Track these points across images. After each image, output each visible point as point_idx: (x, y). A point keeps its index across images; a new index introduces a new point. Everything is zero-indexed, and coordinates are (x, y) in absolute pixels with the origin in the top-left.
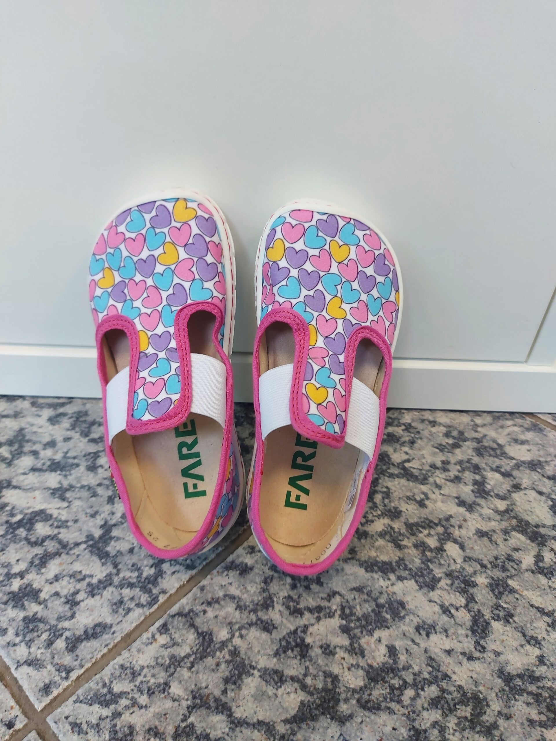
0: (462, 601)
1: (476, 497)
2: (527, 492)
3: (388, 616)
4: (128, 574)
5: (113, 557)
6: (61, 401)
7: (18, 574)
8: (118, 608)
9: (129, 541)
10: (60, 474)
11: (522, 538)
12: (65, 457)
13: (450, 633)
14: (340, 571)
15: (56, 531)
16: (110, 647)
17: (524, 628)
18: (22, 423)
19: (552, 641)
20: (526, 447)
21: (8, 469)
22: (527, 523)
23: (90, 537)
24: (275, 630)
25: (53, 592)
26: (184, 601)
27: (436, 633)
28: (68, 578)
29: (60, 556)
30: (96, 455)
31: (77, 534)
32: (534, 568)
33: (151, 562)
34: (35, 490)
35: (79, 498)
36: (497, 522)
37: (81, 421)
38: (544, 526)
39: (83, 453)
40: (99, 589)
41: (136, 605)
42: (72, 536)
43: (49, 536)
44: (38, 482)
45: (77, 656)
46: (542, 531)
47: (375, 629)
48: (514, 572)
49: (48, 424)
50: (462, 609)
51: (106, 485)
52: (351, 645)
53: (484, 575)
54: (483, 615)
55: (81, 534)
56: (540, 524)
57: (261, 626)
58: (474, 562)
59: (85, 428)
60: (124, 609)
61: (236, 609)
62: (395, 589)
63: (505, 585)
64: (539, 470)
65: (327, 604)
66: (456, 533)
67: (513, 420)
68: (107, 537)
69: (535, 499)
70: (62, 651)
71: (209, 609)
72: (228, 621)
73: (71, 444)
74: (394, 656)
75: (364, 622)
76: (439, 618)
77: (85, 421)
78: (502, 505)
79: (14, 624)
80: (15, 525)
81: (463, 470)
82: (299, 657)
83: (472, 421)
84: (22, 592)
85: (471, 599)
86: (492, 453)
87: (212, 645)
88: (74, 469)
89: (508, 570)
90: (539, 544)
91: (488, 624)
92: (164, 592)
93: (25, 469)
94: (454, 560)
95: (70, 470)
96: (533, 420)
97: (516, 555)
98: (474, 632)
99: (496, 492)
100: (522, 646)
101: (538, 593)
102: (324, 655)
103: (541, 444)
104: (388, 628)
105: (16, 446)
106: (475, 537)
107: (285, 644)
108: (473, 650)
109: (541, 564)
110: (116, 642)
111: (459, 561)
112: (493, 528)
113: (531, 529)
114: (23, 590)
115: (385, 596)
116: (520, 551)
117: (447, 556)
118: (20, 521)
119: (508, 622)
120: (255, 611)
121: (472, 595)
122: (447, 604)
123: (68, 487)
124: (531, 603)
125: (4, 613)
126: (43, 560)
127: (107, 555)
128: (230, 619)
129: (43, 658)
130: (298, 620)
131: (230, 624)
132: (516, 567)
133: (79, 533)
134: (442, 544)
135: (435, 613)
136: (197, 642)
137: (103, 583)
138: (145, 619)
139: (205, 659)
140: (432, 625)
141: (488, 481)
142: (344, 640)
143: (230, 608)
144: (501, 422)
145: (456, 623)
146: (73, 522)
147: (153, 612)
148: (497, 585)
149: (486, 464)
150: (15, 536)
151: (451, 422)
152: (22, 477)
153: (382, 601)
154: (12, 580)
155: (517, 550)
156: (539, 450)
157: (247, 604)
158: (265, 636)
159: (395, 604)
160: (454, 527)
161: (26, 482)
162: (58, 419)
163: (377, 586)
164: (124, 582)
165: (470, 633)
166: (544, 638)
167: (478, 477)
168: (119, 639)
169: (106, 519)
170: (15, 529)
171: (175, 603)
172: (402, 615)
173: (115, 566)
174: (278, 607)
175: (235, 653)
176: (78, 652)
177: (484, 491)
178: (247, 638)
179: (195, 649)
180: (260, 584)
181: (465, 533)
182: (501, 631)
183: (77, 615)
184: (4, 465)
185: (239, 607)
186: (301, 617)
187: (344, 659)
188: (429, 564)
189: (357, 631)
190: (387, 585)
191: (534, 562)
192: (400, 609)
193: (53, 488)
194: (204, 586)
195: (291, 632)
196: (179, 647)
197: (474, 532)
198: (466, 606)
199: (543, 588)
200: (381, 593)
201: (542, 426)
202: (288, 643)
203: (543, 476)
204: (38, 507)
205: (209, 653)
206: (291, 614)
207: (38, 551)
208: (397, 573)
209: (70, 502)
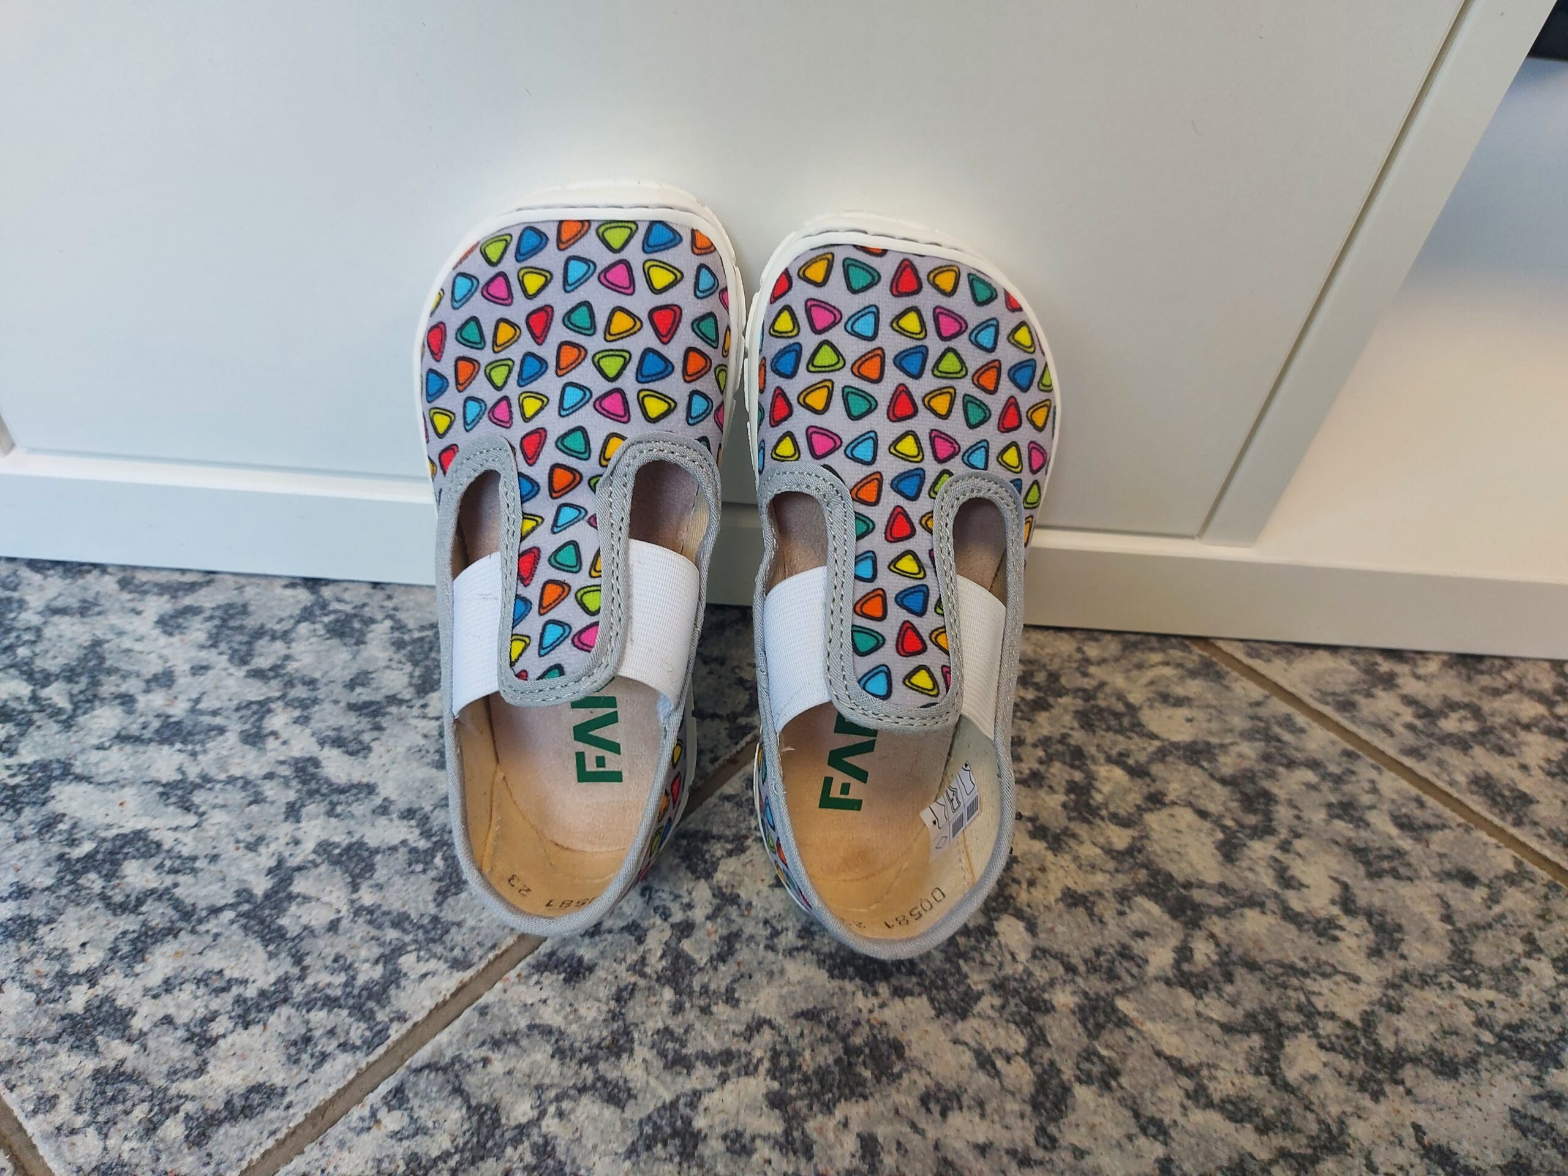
0: (1020, 1042)
1: (1070, 819)
2: (1177, 811)
3: (867, 1074)
4: (324, 978)
5: (293, 940)
6: (189, 578)
7: (83, 975)
8: (299, 1052)
9: (330, 904)
10: (180, 751)
11: (1155, 909)
12: (193, 710)
13: (989, 1109)
14: (777, 976)
15: (169, 880)
16: (280, 1136)
17: (1138, 1101)
18: (98, 627)
19: (1189, 1127)
20: (1184, 712)
21: (64, 736)
22: (1169, 878)
23: (244, 894)
24: (632, 1101)
25: (160, 1015)
26: (443, 1037)
27: (961, 1108)
28: (194, 987)
29: (176, 936)
30: (263, 708)
31: (216, 887)
32: (1170, 975)
33: (377, 951)
34: (123, 787)
35: (224, 806)
36: (1108, 876)
37: (231, 628)
38: (1201, 885)
39: (235, 702)
40: (260, 1011)
41: (340, 1045)
42: (204, 892)
43: (153, 891)
44: (131, 768)
45: (209, 1155)
46: (1197, 895)
47: (839, 1100)
48: (1129, 981)
49: (157, 632)
50: (1019, 1059)
51: (284, 777)
52: (787, 1133)
53: (1069, 988)
54: (1059, 1071)
55: (223, 887)
56: (1193, 880)
57: (604, 1092)
58: (1052, 960)
59: (241, 643)
60: (312, 1056)
61: (553, 1056)
62: (887, 1014)
63: (1109, 1010)
64: (1205, 764)
65: (744, 1046)
66: (1023, 896)
67: (1163, 650)
68: (282, 895)
69: (1189, 826)
70: (177, 1145)
71: (496, 1056)
72: (534, 1082)
73: (206, 681)
74: (873, 1156)
75: (816, 1086)
76: (970, 1077)
77: (241, 628)
78: (1120, 838)
79: (73, 1086)
80: (79, 866)
81: (1048, 761)
82: (677, 1159)
83: (1079, 650)
84: (92, 1016)
85: (1038, 1039)
86: (1113, 723)
87: (498, 1133)
88: (213, 738)
89: (1119, 978)
90: (1186, 924)
91: (1066, 1090)
92: (401, 1018)
93: (100, 737)
94: (1013, 955)
95: (202, 742)
96: (1206, 654)
97: (1138, 947)
98: (1036, 1106)
99: (1112, 808)
100: (1130, 1138)
101: (1174, 1028)
102: (729, 1155)
103: (1214, 707)
104: (866, 1098)
105: (84, 681)
106: (1061, 905)
107: (650, 1131)
108: (1032, 1144)
109: (1186, 967)
110: (292, 1125)
111: (1023, 956)
112: (1099, 887)
113: (1174, 892)
114: (94, 1012)
115: (865, 1030)
116: (1147, 939)
117: (1000, 945)
118: (90, 856)
119: (1108, 1087)
120: (591, 1060)
121: (1041, 1030)
122: (989, 1047)
123: (198, 781)
124: (1157, 1047)
125: (51, 1061)
126: (140, 945)
127: (281, 934)
128: (539, 1077)
129: (135, 1161)
130: (680, 1079)
131: (539, 1088)
132: (1135, 970)
133: (220, 884)
134: (991, 921)
135: (962, 1068)
136: (466, 1127)
137: (268, 999)
138: (358, 1075)
139: (480, 1164)
140: (954, 1092)
141: (1097, 784)
142: (772, 1124)
143: (540, 1054)
144: (1138, 657)
145: (1003, 1087)
146: (207, 861)
147: (376, 1062)
148: (1095, 1009)
149: (1098, 746)
150: (79, 889)
151: (1035, 652)
152: (95, 756)
153: (857, 1040)
154: (70, 988)
155: (1141, 935)
156: (1209, 720)
157: (577, 1045)
158: (609, 1113)
159: (884, 1048)
160: (1019, 883)
161: (105, 767)
162: (180, 620)
163: (849, 1010)
164: (315, 995)
165: (1028, 1109)
166: (1175, 1122)
167: (1078, 776)
168: (300, 1118)
169: (280, 854)
170: (77, 874)
171: (423, 1044)
172: (896, 1070)
173: (298, 959)
174: (642, 1052)
175: (545, 1149)
176: (211, 1147)
177: (1088, 805)
178: (572, 1117)
179: (461, 1141)
180: (607, 1004)
181: (1041, 896)
182: (1092, 1105)
183: (210, 1067)
184: (56, 727)
185: (560, 1053)
186: (689, 1074)
187: (769, 1162)
188: (961, 962)
189: (801, 1105)
190: (870, 1006)
191: (1172, 961)
192: (894, 1057)
193: (164, 781)
194: (486, 1007)
195: (664, 1107)
196: (427, 1138)
197: (1059, 895)
198: (1027, 1054)
199: (1184, 1015)
200: (857, 1024)
201: (1223, 667)
202: (657, 1128)
203: (1212, 776)
204: (130, 825)
205: (491, 1149)
206: (669, 1066)
207: (130, 923)
208: (894, 981)
209: (203, 814)
